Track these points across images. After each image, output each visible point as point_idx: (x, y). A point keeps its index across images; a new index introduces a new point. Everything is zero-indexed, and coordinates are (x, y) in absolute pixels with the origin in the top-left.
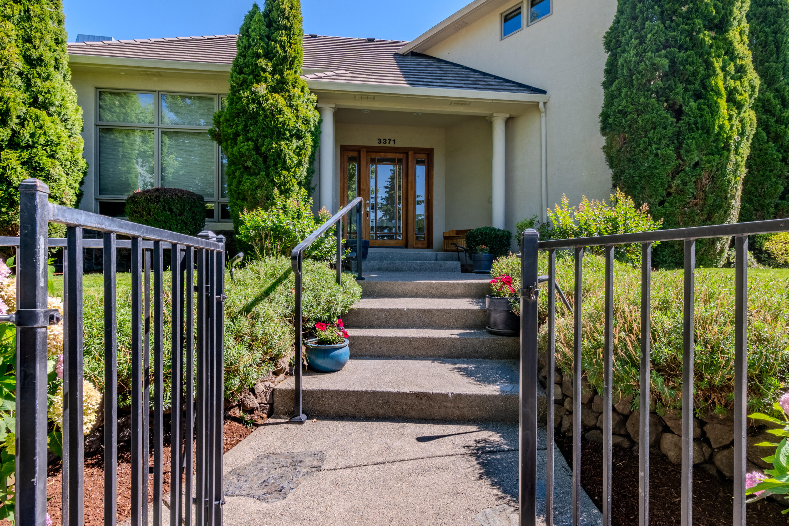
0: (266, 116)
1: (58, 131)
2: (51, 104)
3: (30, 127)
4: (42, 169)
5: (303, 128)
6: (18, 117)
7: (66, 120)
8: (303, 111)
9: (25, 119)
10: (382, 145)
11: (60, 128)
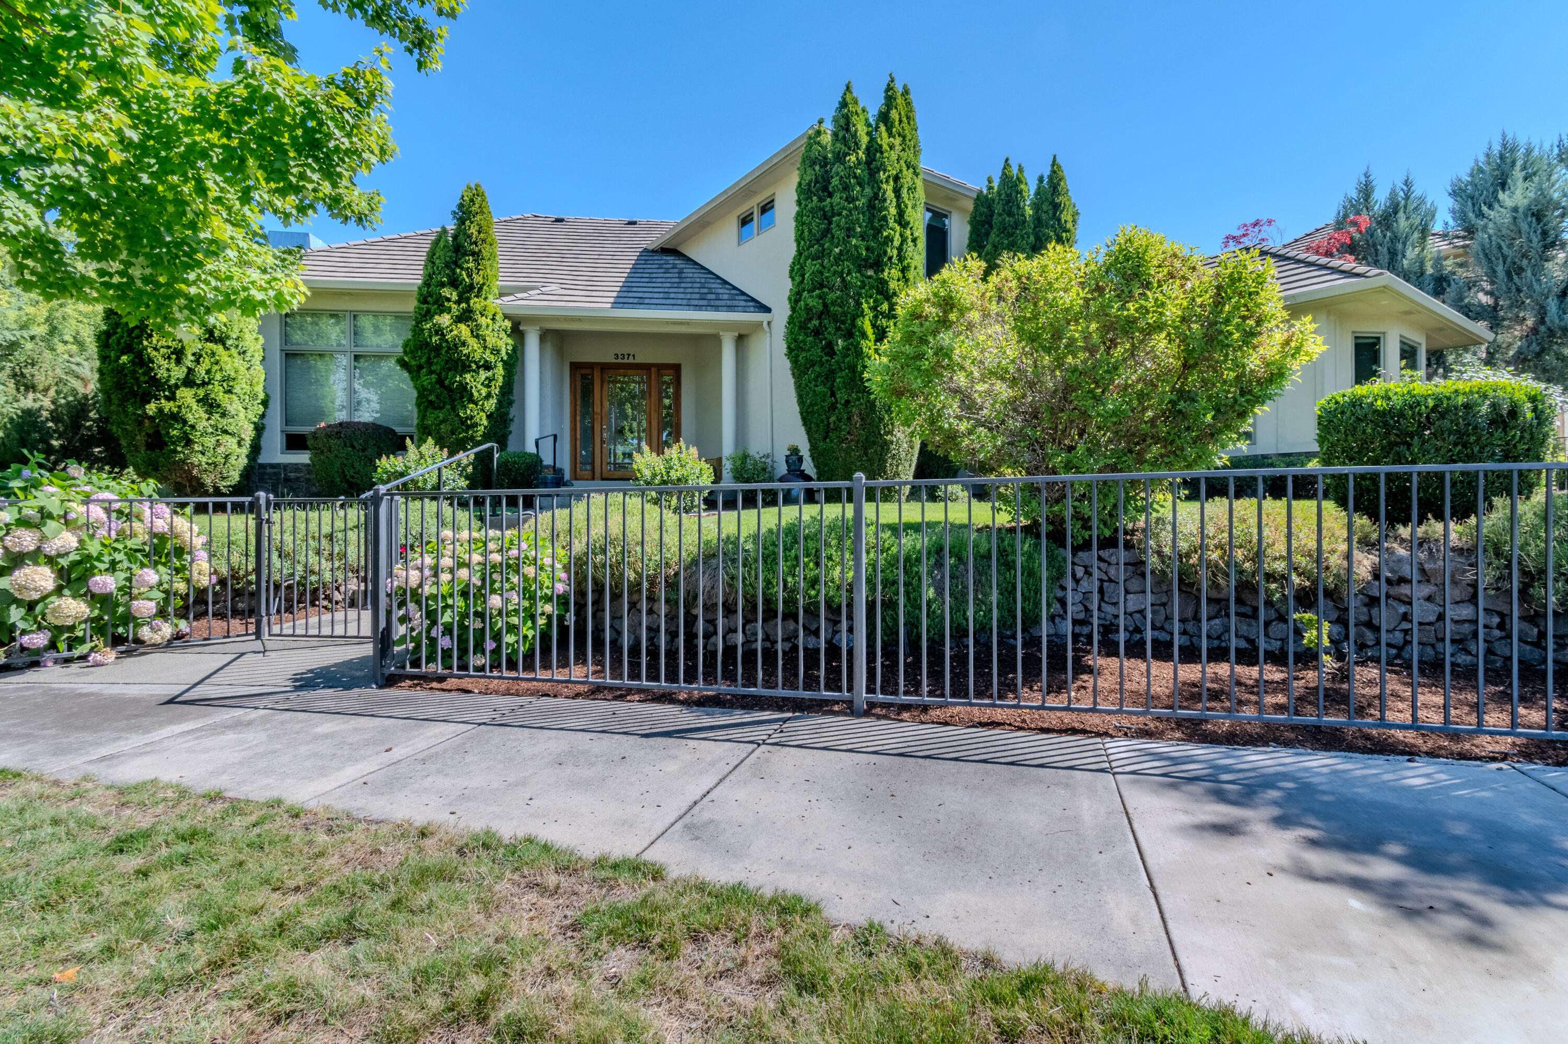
0: (449, 348)
1: (236, 365)
2: (228, 337)
3: (206, 364)
4: (219, 406)
5: (492, 359)
6: (194, 354)
7: (244, 352)
8: (491, 341)
9: (201, 356)
10: (619, 361)
11: (238, 362)
